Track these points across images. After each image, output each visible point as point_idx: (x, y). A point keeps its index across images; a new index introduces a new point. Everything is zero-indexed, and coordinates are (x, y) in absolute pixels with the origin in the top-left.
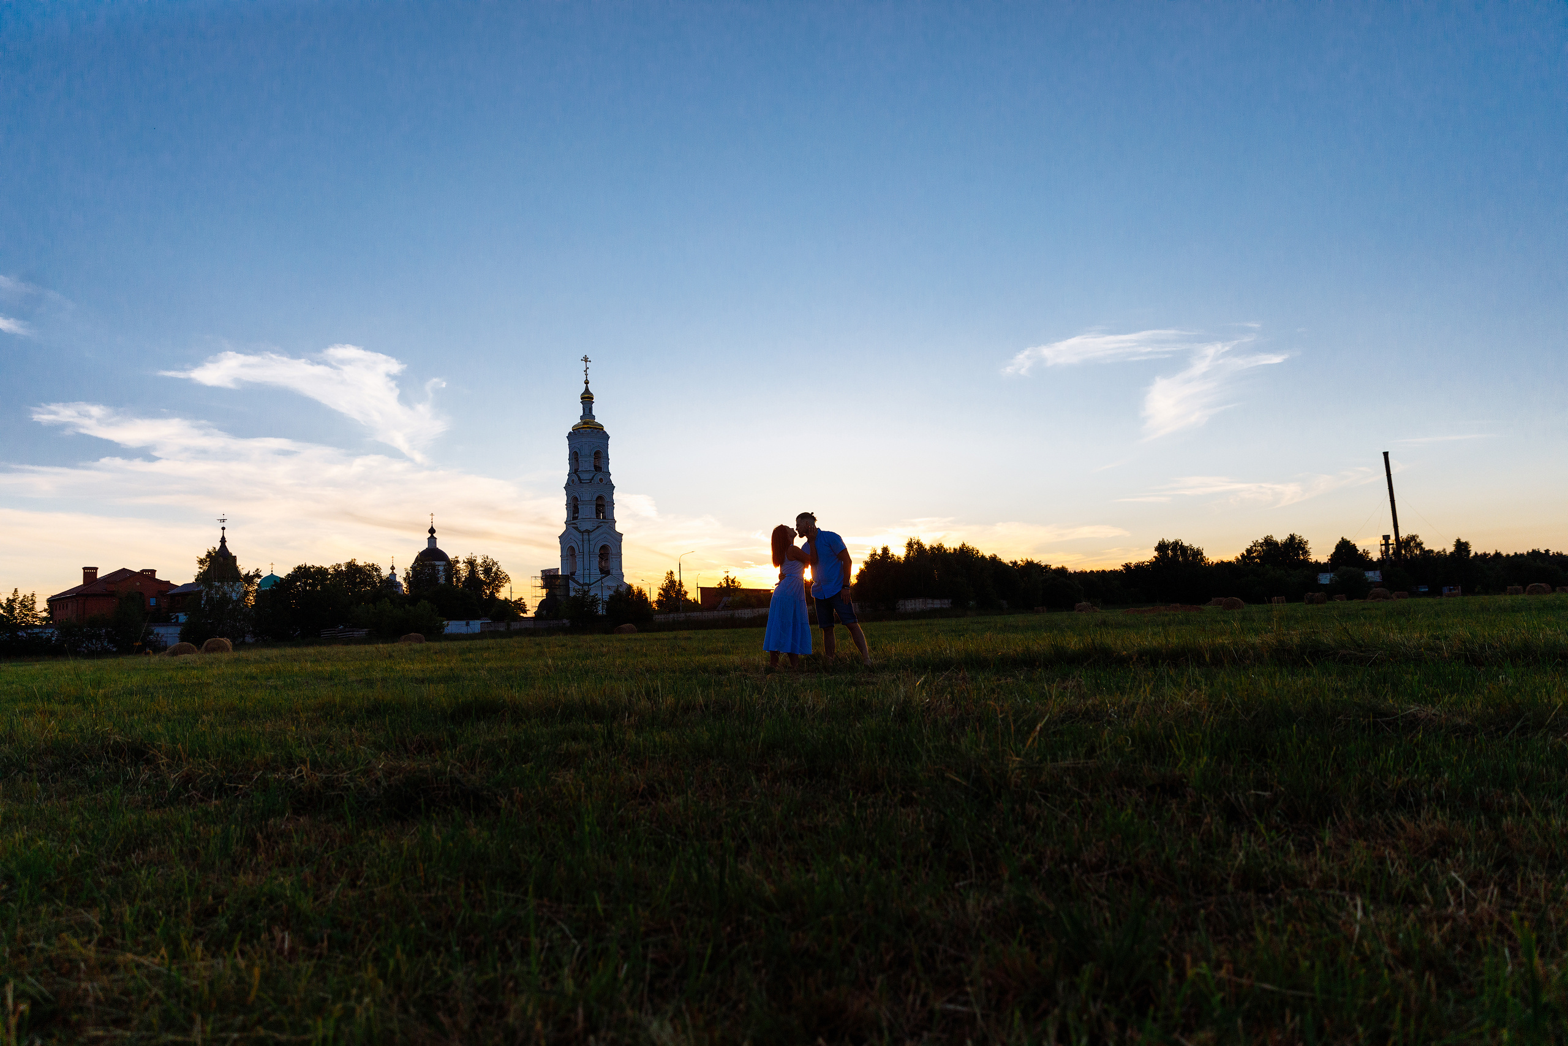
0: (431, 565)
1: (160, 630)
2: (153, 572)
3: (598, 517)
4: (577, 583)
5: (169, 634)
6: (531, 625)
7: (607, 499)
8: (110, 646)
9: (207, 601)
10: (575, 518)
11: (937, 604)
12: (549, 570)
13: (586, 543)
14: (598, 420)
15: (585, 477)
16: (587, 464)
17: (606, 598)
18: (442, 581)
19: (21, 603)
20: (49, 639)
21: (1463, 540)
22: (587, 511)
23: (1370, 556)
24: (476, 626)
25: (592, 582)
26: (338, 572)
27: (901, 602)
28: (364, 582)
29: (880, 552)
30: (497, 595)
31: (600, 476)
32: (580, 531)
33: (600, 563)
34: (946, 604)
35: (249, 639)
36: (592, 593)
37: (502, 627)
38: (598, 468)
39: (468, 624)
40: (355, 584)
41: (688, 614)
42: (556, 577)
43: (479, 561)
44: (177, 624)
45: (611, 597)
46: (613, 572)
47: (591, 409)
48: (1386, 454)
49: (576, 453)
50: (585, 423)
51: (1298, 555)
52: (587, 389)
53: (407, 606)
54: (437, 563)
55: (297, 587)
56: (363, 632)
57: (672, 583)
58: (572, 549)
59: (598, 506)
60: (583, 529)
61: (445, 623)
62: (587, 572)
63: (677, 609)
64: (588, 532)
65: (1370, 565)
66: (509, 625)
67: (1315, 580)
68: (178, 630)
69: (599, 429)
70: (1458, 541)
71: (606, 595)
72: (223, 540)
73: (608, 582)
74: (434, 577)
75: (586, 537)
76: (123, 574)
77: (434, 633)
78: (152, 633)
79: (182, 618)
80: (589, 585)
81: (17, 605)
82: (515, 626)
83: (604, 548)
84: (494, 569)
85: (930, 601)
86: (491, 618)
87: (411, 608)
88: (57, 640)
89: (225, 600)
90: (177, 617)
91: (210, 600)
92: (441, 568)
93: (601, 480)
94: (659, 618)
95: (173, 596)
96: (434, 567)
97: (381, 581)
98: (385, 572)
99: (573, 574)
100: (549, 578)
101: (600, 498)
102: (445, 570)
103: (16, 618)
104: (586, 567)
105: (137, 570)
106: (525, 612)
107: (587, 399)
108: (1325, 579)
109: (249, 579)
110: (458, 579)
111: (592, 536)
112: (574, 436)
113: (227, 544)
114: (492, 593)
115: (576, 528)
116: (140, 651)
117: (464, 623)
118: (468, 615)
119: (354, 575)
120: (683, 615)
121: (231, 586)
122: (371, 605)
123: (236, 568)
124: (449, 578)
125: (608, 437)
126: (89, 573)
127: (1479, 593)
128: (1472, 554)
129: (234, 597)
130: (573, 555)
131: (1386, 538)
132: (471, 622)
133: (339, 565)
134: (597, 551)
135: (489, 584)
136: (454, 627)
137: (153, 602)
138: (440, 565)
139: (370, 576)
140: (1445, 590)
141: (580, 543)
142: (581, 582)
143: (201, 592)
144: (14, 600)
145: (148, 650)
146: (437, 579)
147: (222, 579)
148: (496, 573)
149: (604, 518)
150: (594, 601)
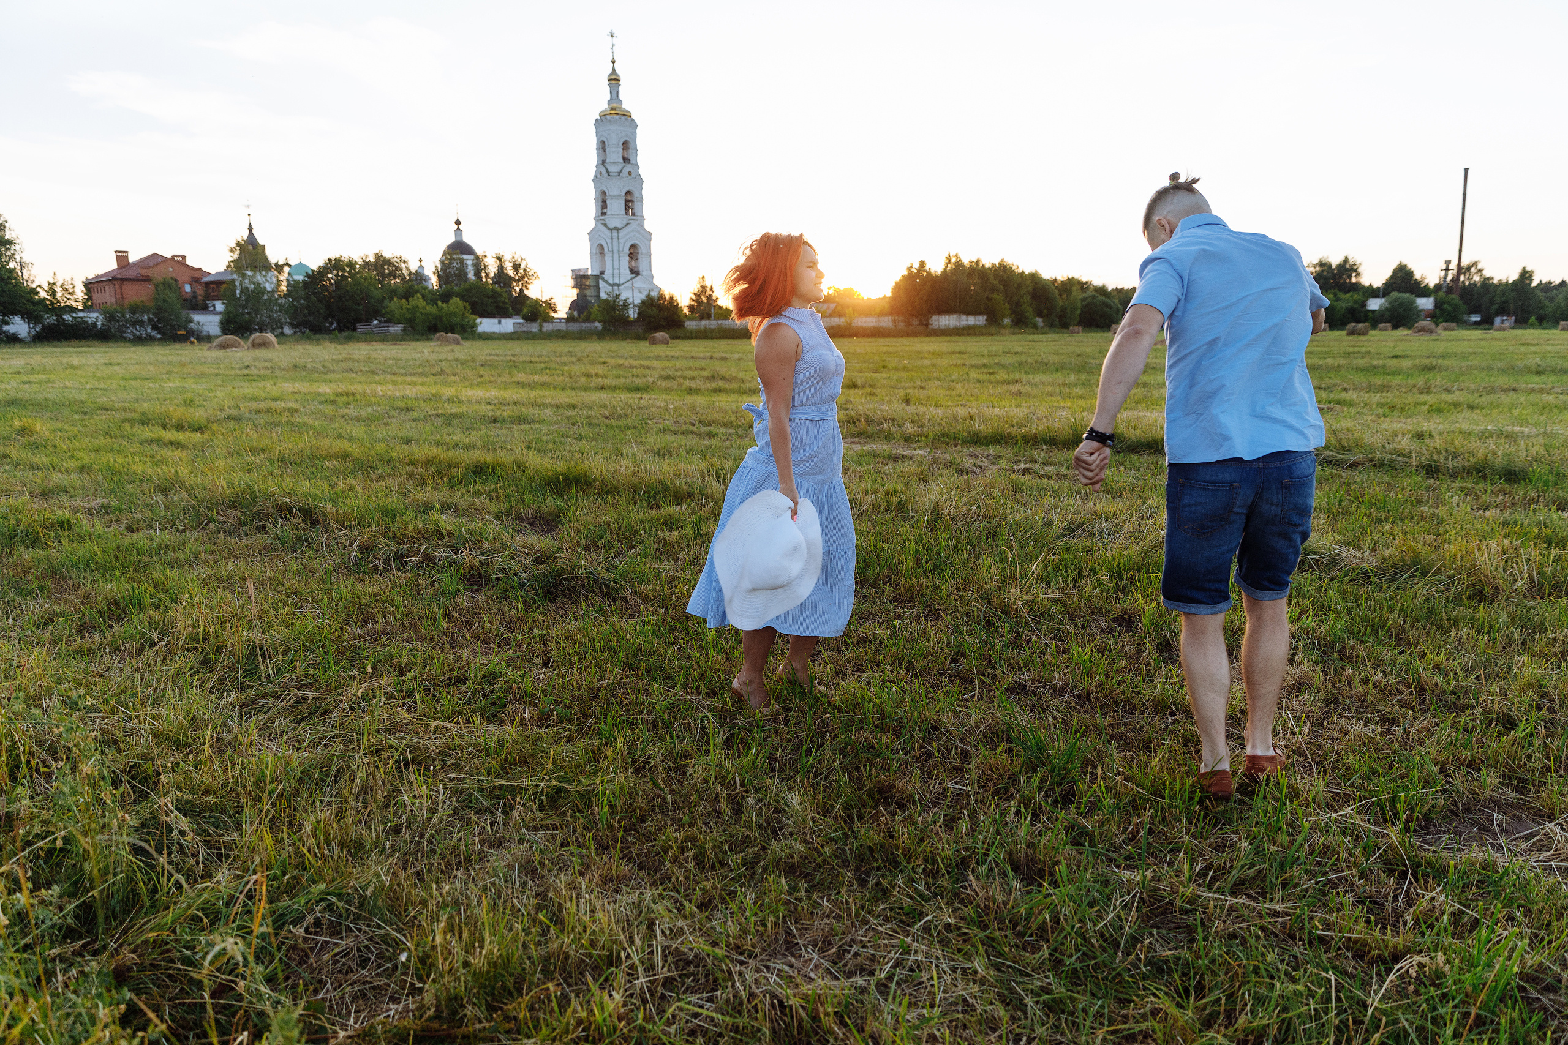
0: (459, 259)
1: (198, 318)
2: (184, 257)
3: (627, 213)
4: (607, 282)
5: (209, 322)
6: (563, 327)
7: (636, 194)
8: (154, 333)
9: (242, 291)
10: (603, 214)
11: (971, 321)
12: (580, 270)
13: (615, 240)
14: (625, 106)
15: (614, 169)
16: (615, 155)
17: (638, 301)
18: (471, 276)
19: (62, 286)
20: (94, 325)
21: (1528, 269)
22: (616, 206)
23: (1426, 281)
24: (508, 325)
25: (622, 281)
26: (366, 264)
27: (935, 317)
28: (393, 275)
29: (917, 265)
30: (526, 292)
31: (628, 168)
32: (608, 228)
33: (630, 262)
34: (980, 320)
35: (287, 330)
36: (623, 297)
37: (534, 328)
38: (626, 160)
39: (500, 322)
40: (384, 276)
41: (720, 322)
42: (586, 277)
43: (507, 257)
44: (215, 312)
45: (643, 302)
46: (644, 273)
47: (618, 93)
48: (1466, 170)
49: (603, 143)
50: (612, 109)
51: (1350, 277)
52: (614, 70)
53: (439, 303)
54: (465, 257)
55: (329, 279)
56: (397, 329)
57: (704, 288)
58: (601, 246)
59: (627, 201)
60: (611, 226)
61: (478, 320)
62: (616, 271)
63: (708, 316)
64: (617, 229)
65: (1425, 292)
66: (541, 326)
67: (1364, 304)
68: (217, 319)
69: (627, 115)
70: (1524, 269)
71: (638, 298)
72: (250, 228)
73: (638, 282)
74: (462, 274)
75: (615, 233)
76: (155, 260)
77: (467, 331)
78: (191, 321)
79: (220, 306)
80: (619, 285)
81: (58, 289)
82: (547, 327)
83: (633, 246)
84: (522, 266)
85: (964, 317)
86: (523, 318)
87: (444, 305)
88: (102, 325)
89: (260, 291)
90: (214, 305)
91: (244, 290)
92: (470, 263)
93: (630, 173)
94: (691, 325)
95: (207, 284)
96: (462, 261)
97: (410, 274)
98: (414, 267)
99: (602, 273)
100: (580, 279)
101: (628, 193)
102: (474, 265)
103: (59, 302)
104: (616, 266)
105: (169, 256)
106: (556, 311)
107: (614, 80)
108: (1374, 304)
109: (279, 268)
110: (487, 276)
111: (622, 233)
112: (602, 121)
113: (254, 232)
114: (521, 290)
115: (605, 225)
116: (184, 339)
117: (496, 321)
118: (500, 311)
119: (382, 266)
120: (714, 322)
121: (265, 276)
122: (404, 301)
123: (266, 258)
124: (478, 274)
125: (636, 126)
126: (122, 257)
127: (1532, 326)
128: (1534, 284)
129: (269, 287)
130: (602, 253)
131: (1448, 263)
132: (503, 321)
133: (367, 256)
134: (627, 251)
135: (518, 281)
136: (487, 325)
137: (188, 288)
138: (469, 260)
139: (398, 268)
140: (1498, 320)
141: (609, 241)
142: (611, 282)
143: (233, 281)
144: (54, 284)
145: (192, 339)
146: (466, 274)
147: (254, 268)
148: (525, 270)
149: (633, 214)
150: (626, 306)
